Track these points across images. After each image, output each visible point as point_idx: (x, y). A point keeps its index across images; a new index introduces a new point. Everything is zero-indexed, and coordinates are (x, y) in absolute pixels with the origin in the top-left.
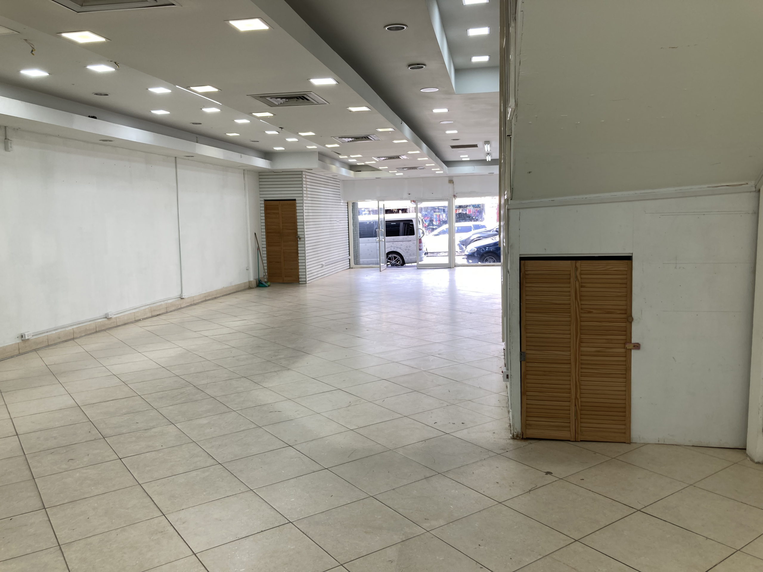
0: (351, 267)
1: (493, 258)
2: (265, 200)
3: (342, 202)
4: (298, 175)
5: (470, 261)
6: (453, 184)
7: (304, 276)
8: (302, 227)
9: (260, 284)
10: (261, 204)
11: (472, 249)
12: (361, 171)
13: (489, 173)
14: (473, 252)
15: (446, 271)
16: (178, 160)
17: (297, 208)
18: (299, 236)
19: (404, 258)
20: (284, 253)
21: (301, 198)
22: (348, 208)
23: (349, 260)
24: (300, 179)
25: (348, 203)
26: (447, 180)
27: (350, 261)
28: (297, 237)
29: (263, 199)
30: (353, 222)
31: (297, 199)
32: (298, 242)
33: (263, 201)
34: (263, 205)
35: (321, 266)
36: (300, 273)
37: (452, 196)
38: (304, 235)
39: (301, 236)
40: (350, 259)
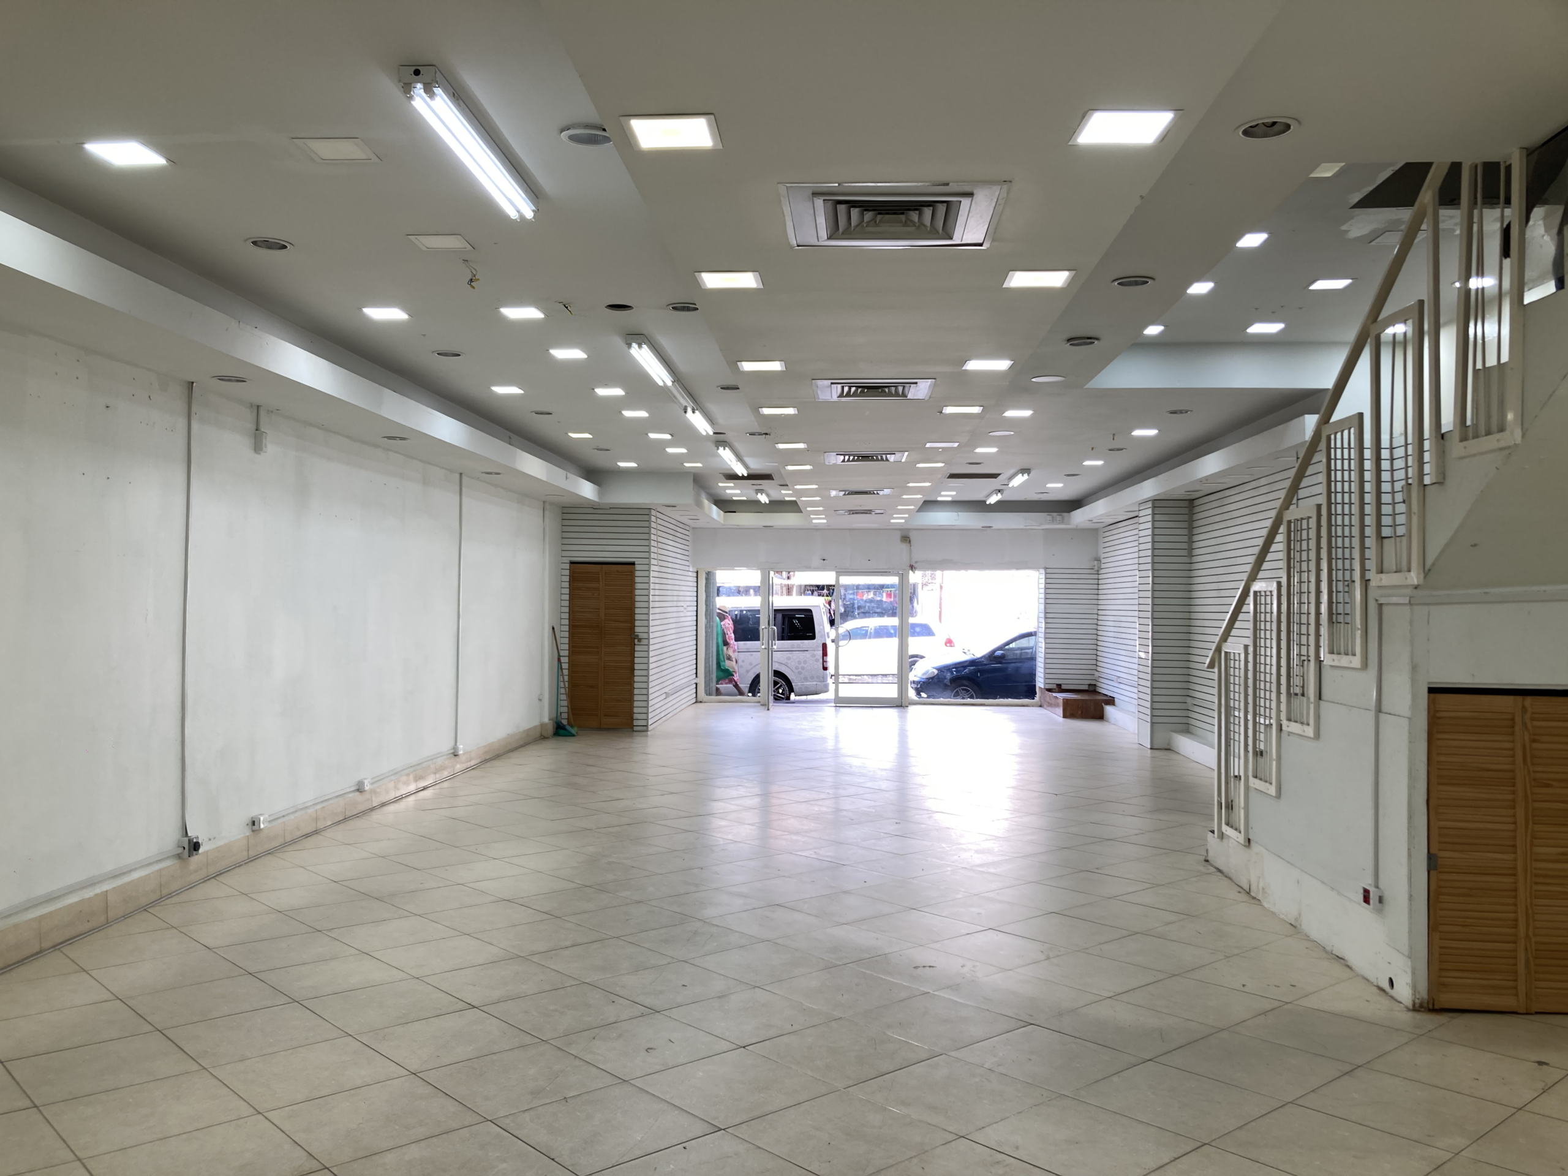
0: (699, 699)
1: (969, 691)
2: (572, 563)
3: (691, 570)
4: (641, 516)
5: (923, 695)
6: (909, 545)
7: (644, 716)
8: (644, 617)
9: (560, 730)
10: (562, 569)
11: (927, 672)
12: (735, 512)
13: (983, 527)
14: (931, 676)
15: (893, 712)
16: (464, 478)
17: (637, 580)
18: (638, 636)
19: (793, 684)
20: (604, 667)
21: (646, 561)
22: (697, 582)
23: (694, 686)
24: (646, 524)
25: (697, 572)
26: (898, 535)
27: (696, 688)
28: (633, 636)
29: (567, 560)
30: (707, 610)
31: (637, 561)
32: (636, 646)
33: (568, 565)
34: (567, 572)
35: (664, 696)
36: (635, 710)
37: (909, 568)
38: (648, 633)
39: (641, 636)
40: (696, 684)
